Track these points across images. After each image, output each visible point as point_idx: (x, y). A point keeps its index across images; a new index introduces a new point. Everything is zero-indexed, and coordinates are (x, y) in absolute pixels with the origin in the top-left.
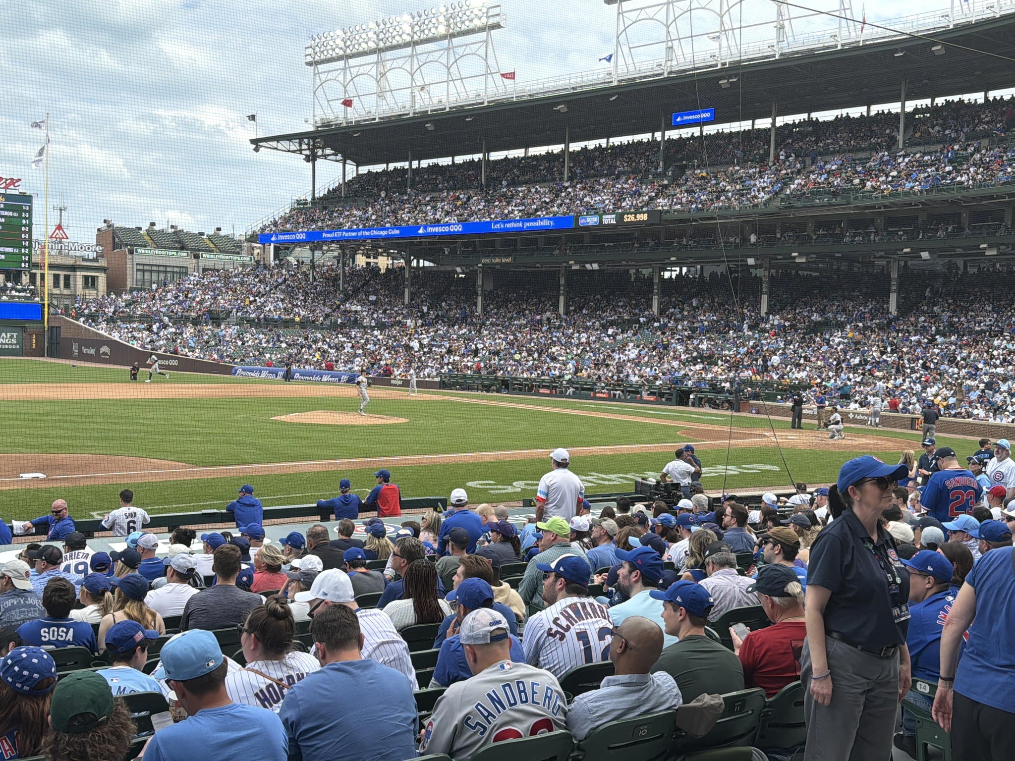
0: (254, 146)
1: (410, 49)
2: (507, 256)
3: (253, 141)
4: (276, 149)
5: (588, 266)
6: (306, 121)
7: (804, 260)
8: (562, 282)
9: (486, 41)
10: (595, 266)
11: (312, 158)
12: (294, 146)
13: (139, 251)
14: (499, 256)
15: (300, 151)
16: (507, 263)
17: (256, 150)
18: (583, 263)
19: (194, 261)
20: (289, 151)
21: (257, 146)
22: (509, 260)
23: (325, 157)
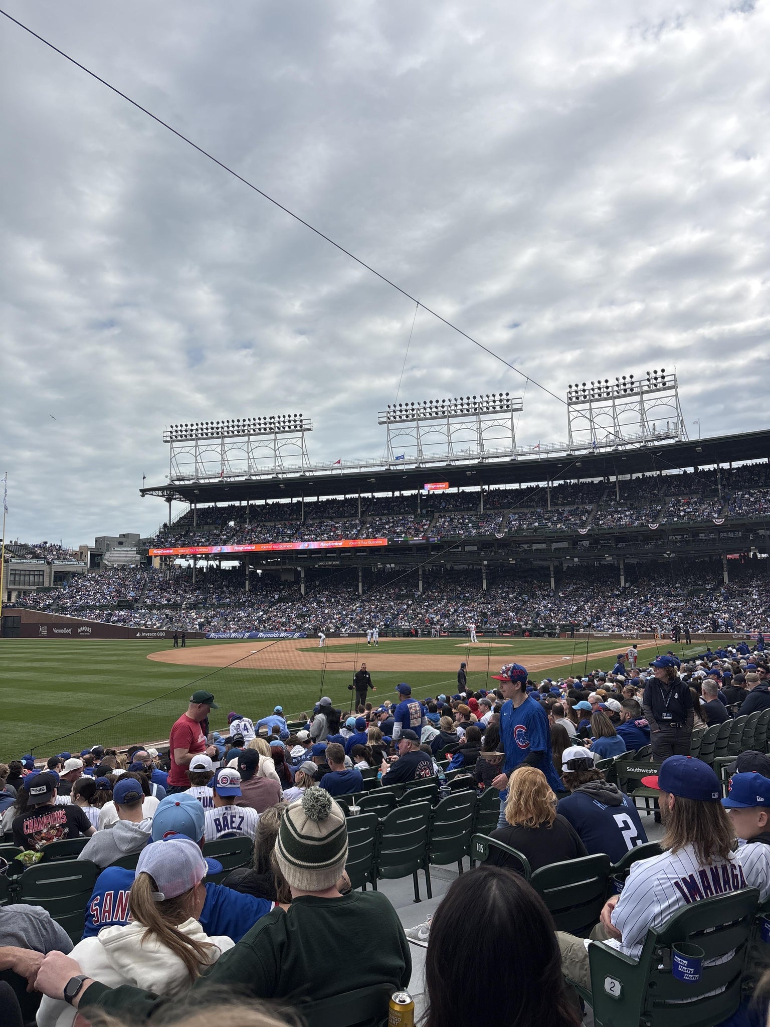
0: (141, 493)
1: (247, 437)
2: (336, 561)
3: (141, 491)
4: (152, 494)
5: (388, 566)
6: (167, 477)
7: (514, 562)
8: (360, 574)
9: (302, 437)
10: (393, 566)
11: (169, 500)
12: (160, 493)
13: (13, 560)
14: (330, 561)
15: (163, 496)
16: (336, 565)
17: (143, 496)
18: (384, 564)
19: (48, 566)
20: (158, 496)
21: (143, 494)
22: (337, 563)
23: (175, 499)
